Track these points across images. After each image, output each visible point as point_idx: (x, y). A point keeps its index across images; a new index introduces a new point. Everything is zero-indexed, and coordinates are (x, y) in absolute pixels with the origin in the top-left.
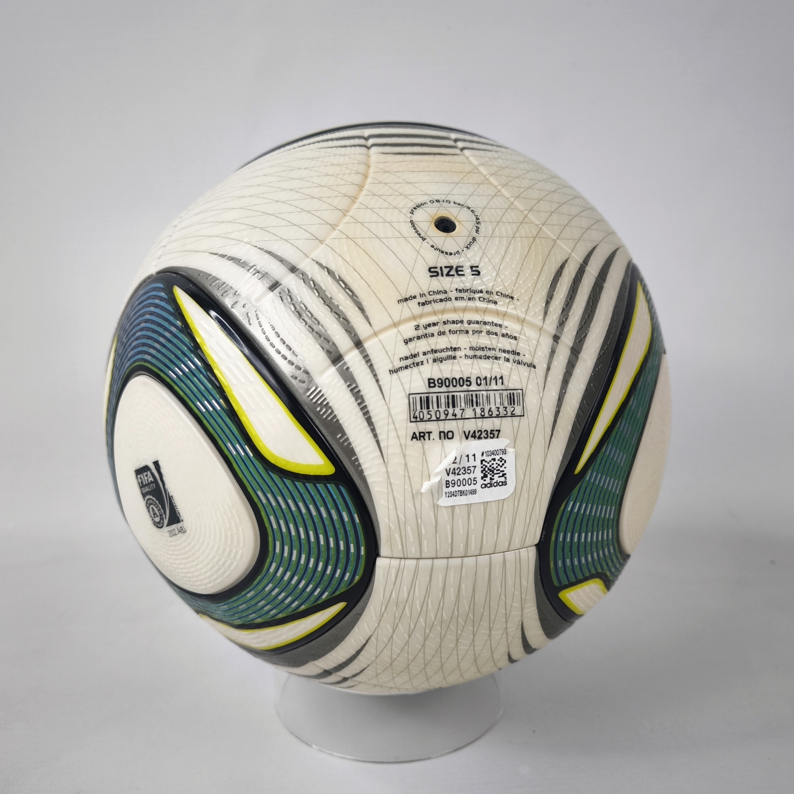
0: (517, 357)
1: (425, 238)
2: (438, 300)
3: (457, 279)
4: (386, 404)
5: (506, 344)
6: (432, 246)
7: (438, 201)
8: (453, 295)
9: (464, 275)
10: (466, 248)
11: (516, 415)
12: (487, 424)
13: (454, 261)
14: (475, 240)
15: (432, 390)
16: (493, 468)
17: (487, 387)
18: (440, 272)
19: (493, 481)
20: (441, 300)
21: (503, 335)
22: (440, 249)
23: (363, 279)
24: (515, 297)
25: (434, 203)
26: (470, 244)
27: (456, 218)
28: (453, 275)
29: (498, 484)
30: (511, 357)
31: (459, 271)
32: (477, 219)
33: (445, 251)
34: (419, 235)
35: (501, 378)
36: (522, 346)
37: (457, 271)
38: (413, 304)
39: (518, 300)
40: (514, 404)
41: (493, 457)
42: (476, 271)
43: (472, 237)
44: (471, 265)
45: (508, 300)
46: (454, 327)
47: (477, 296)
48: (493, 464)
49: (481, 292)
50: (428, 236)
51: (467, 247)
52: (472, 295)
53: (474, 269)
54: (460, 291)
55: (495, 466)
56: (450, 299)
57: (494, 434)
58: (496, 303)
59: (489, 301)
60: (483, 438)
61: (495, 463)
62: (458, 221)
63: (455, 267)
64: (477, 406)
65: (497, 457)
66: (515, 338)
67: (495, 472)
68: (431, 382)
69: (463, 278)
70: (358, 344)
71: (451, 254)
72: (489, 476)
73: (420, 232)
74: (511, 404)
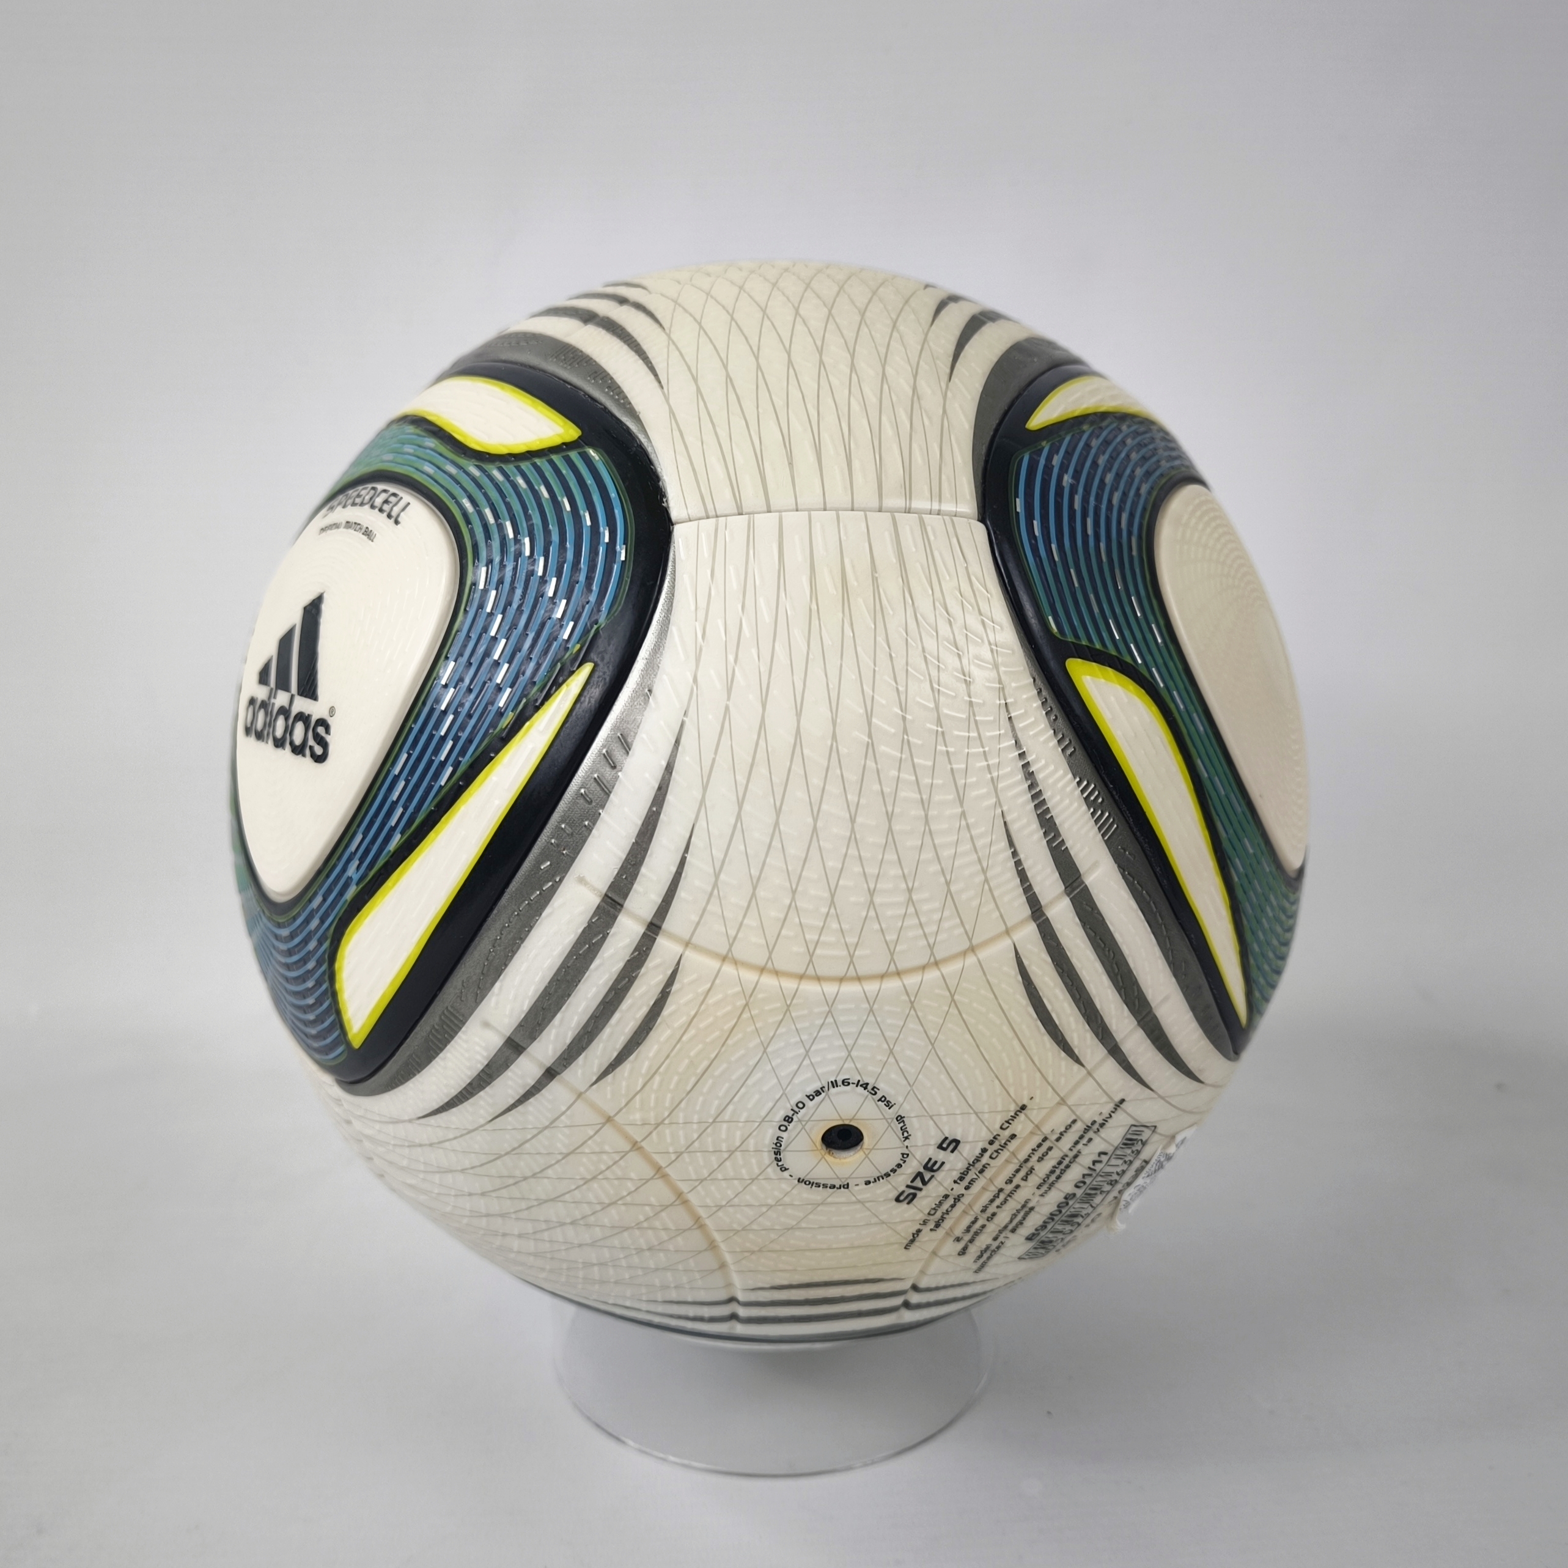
0: (1096, 1126)
1: (846, 1183)
2: (948, 1209)
3: (940, 1176)
5: (1069, 1139)
6: (868, 1183)
7: (788, 1119)
8: (959, 1189)
9: (943, 1163)
10: (907, 1140)
11: (1148, 1137)
12: (1128, 1175)
13: (913, 1166)
14: (902, 1118)
15: (1039, 1237)
17: (1094, 1175)
18: (912, 1191)
20: (953, 1206)
21: (1058, 1140)
22: (879, 1175)
24: (1026, 1102)
25: (789, 1127)
26: (904, 1130)
27: (843, 1120)
28: (932, 1177)
30: (1090, 1134)
31: (931, 1167)
32: (865, 1086)
33: (889, 1171)
34: (833, 1187)
35: (1101, 1154)
36: (1089, 1115)
37: (931, 1170)
38: (926, 1235)
39: (1032, 1098)
40: (1137, 1140)
42: (950, 1144)
43: (895, 1120)
44: (937, 1146)
45: (1022, 1116)
46: (998, 1202)
47: (985, 1159)
49: (984, 1150)
50: (847, 1179)
51: (907, 1138)
52: (979, 1166)
53: (945, 1146)
54: (961, 1179)
56: (958, 1199)
58: (1013, 1136)
59: (1004, 1146)
62: (851, 1120)
63: (922, 1170)
64: (1100, 1189)
66: (1074, 1121)
68: (1031, 1238)
69: (946, 1167)
71: (899, 1166)
73: (829, 1183)
74: (1134, 1144)
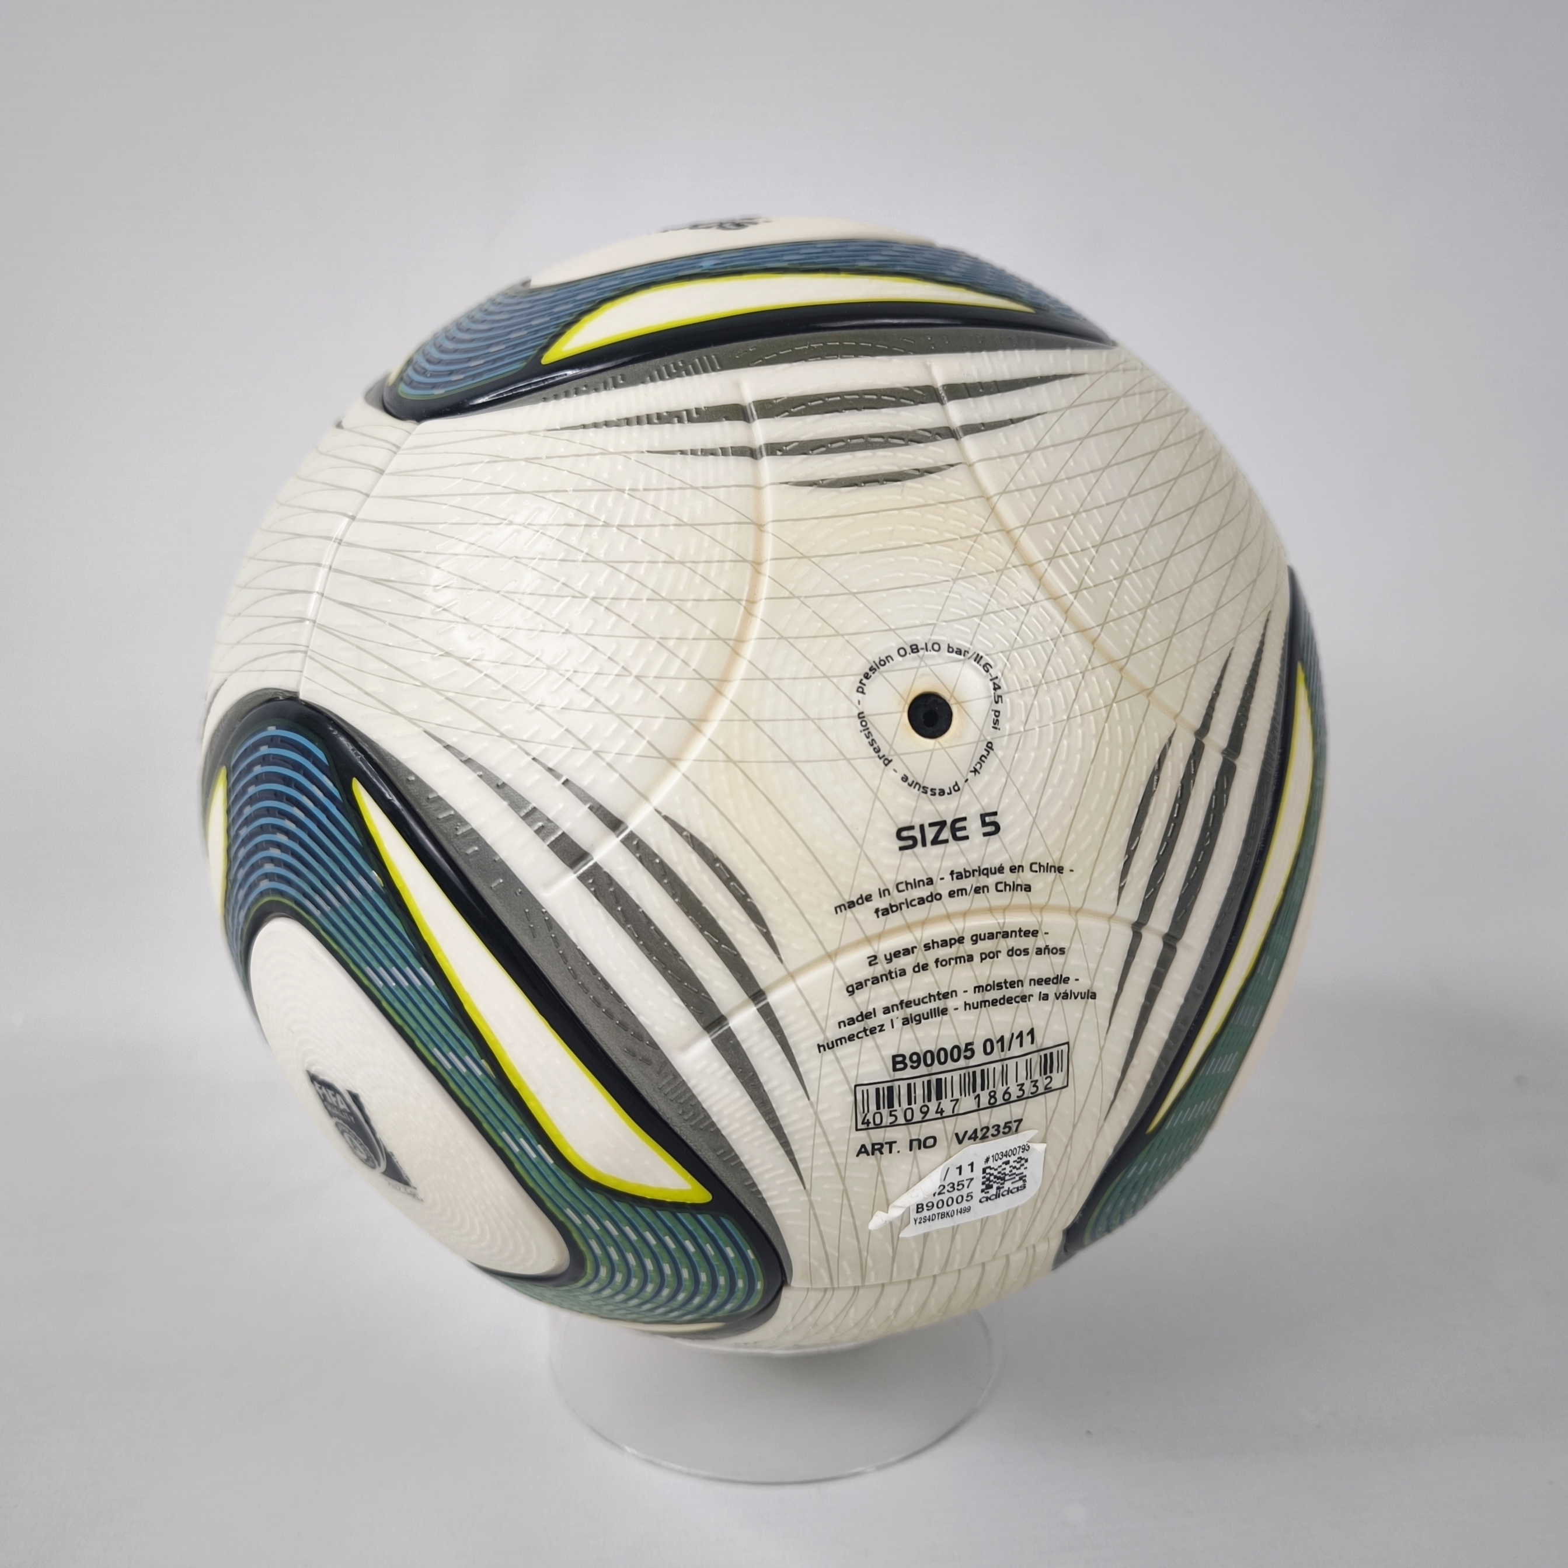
0: (1063, 988)
1: (890, 758)
2: (914, 900)
3: (953, 846)
4: (812, 1104)
5: (1043, 966)
6: (905, 779)
7: (915, 649)
8: (943, 887)
9: (967, 838)
10: (973, 774)
11: (1053, 1088)
12: (1000, 1116)
13: (946, 809)
14: (991, 748)
15: (899, 1075)
16: (1005, 1174)
17: (1003, 1054)
18: (919, 837)
19: (1002, 1190)
20: (922, 901)
21: (1039, 952)
22: (920, 782)
23: (763, 861)
24: (1067, 866)
25: (908, 655)
26: (982, 759)
27: (952, 695)
28: (946, 841)
29: (1009, 1191)
30: (1050, 989)
31: (956, 829)
32: (997, 687)
33: (930, 787)
34: (877, 750)
35: (1031, 1032)
36: (1073, 965)
37: (954, 830)
38: (864, 912)
39: (1072, 871)
40: (1051, 1072)
41: (1005, 1159)
42: (991, 825)
43: (986, 743)
44: (983, 812)
45: (1052, 876)
46: (944, 953)
47: (991, 880)
48: (1005, 1169)
49: (1001, 870)
50: (896, 754)
51: (975, 771)
52: (983, 881)
53: (988, 819)
54: (960, 876)
55: (1007, 1172)
56: (935, 897)
57: (1010, 1128)
58: (1028, 888)
59: (1015, 887)
60: (990, 1137)
61: (1007, 1167)
62: (958, 703)
63: (949, 823)
64: (983, 1089)
65: (1012, 1159)
66: (1062, 951)
67: (1007, 1178)
68: (898, 1062)
69: (964, 844)
70: (756, 995)
71: (942, 792)
72: (995, 1186)
73: (880, 742)
74: (1045, 1073)
